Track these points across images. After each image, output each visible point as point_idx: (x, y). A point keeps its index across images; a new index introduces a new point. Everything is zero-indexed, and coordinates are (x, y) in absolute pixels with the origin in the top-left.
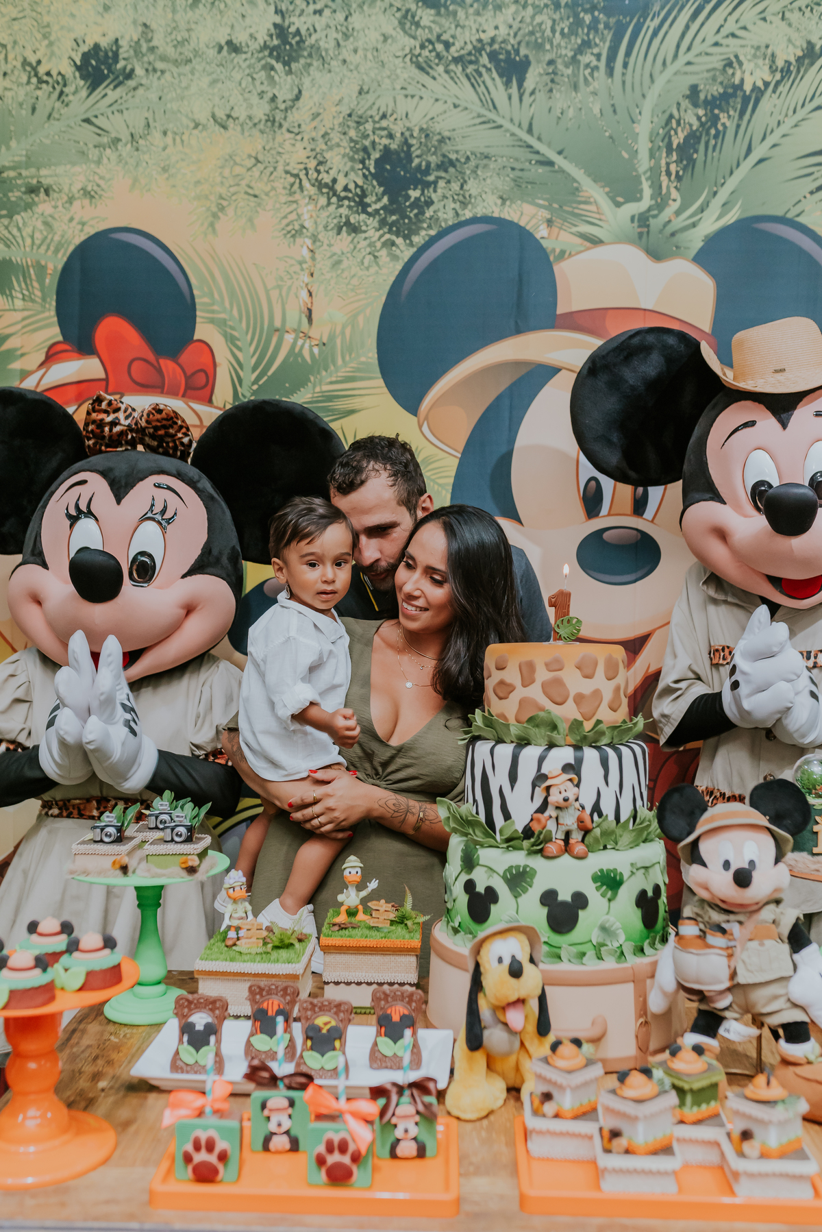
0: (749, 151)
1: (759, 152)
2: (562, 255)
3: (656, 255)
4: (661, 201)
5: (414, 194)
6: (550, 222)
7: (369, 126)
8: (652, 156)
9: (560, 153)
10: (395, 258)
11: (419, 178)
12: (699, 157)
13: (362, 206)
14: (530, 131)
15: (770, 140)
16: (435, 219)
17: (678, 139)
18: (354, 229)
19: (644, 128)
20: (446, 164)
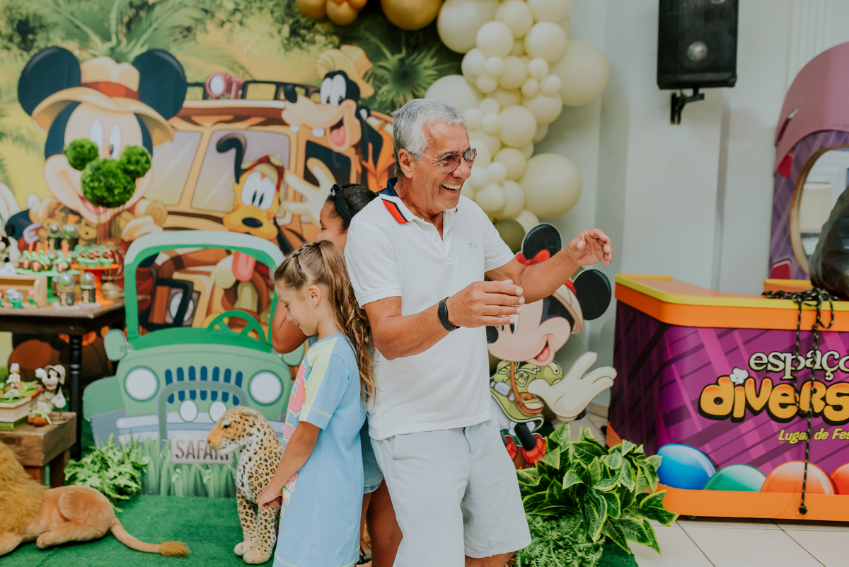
0: (150, 25)
1: (155, 26)
2: (83, 61)
3: (118, 61)
4: (119, 43)
5: (30, 37)
6: (80, 49)
7: (14, 12)
8: (117, 25)
9: (84, 23)
10: (23, 59)
11: (32, 31)
12: (133, 26)
13: (11, 39)
14: (72, 14)
15: (160, 21)
16: (38, 47)
17: (126, 20)
18: (8, 49)
19: (113, 16)
20: (42, 26)
